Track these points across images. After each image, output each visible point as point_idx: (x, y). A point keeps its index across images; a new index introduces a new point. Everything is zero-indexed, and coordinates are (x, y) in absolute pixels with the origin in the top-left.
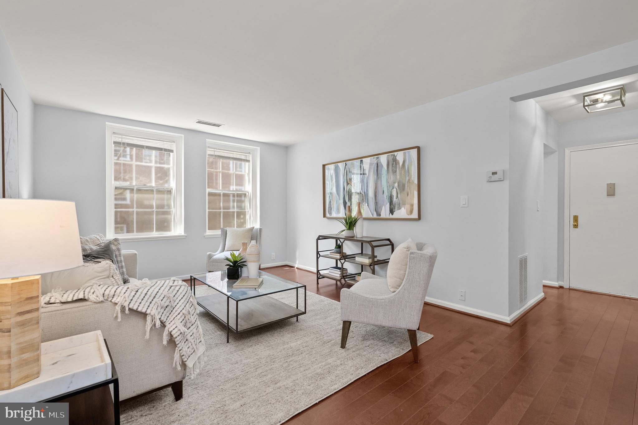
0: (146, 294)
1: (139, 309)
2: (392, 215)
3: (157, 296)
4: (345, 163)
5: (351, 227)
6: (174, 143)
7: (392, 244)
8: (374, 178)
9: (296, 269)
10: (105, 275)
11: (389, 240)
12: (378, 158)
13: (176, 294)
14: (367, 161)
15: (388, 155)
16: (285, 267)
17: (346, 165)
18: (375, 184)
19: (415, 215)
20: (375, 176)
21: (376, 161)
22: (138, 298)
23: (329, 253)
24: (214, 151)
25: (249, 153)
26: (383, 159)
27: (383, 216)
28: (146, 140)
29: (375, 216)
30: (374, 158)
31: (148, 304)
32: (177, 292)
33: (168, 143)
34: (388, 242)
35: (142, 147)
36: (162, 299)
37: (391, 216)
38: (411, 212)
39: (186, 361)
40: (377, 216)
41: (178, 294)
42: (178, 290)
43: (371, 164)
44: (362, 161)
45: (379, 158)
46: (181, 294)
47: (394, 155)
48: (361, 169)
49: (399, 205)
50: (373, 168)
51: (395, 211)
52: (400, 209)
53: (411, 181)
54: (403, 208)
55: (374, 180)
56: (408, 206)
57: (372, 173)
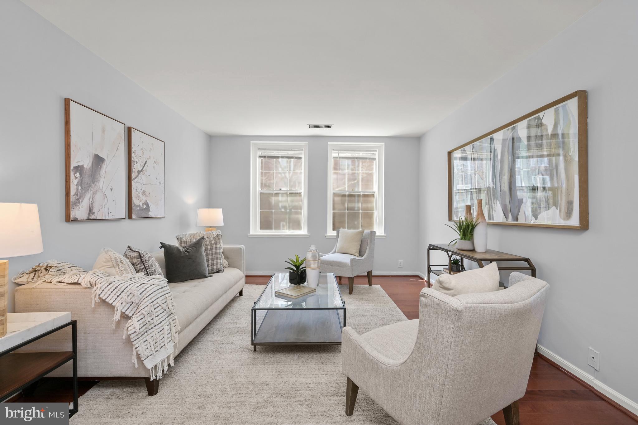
0: (116, 287)
1: (107, 300)
2: (536, 219)
3: (125, 291)
4: (472, 145)
5: (466, 236)
6: (303, 150)
7: (531, 268)
8: (509, 161)
9: (425, 282)
10: (109, 265)
11: (527, 260)
12: (514, 128)
13: (143, 292)
14: (499, 136)
15: (528, 120)
16: (412, 278)
17: (473, 147)
18: (510, 170)
19: (575, 221)
20: (510, 158)
21: (511, 134)
22: (109, 290)
23: (442, 269)
24: (338, 153)
25: (376, 151)
26: (522, 130)
27: (521, 221)
28: (282, 151)
29: (510, 220)
30: (508, 130)
31: (116, 297)
32: (145, 290)
33: (298, 151)
34: (526, 264)
35: (278, 157)
36: (129, 294)
37: (533, 221)
38: (569, 214)
39: (143, 361)
40: (513, 221)
41: (145, 292)
42: (146, 289)
43: (504, 140)
44: (492, 139)
45: (516, 128)
46: (147, 293)
47: (539, 118)
48: (492, 149)
49: (547, 202)
50: (507, 145)
51: (540, 213)
52: (548, 210)
53: (569, 157)
54: (554, 207)
55: (509, 164)
56: (563, 203)
57: (506, 153)
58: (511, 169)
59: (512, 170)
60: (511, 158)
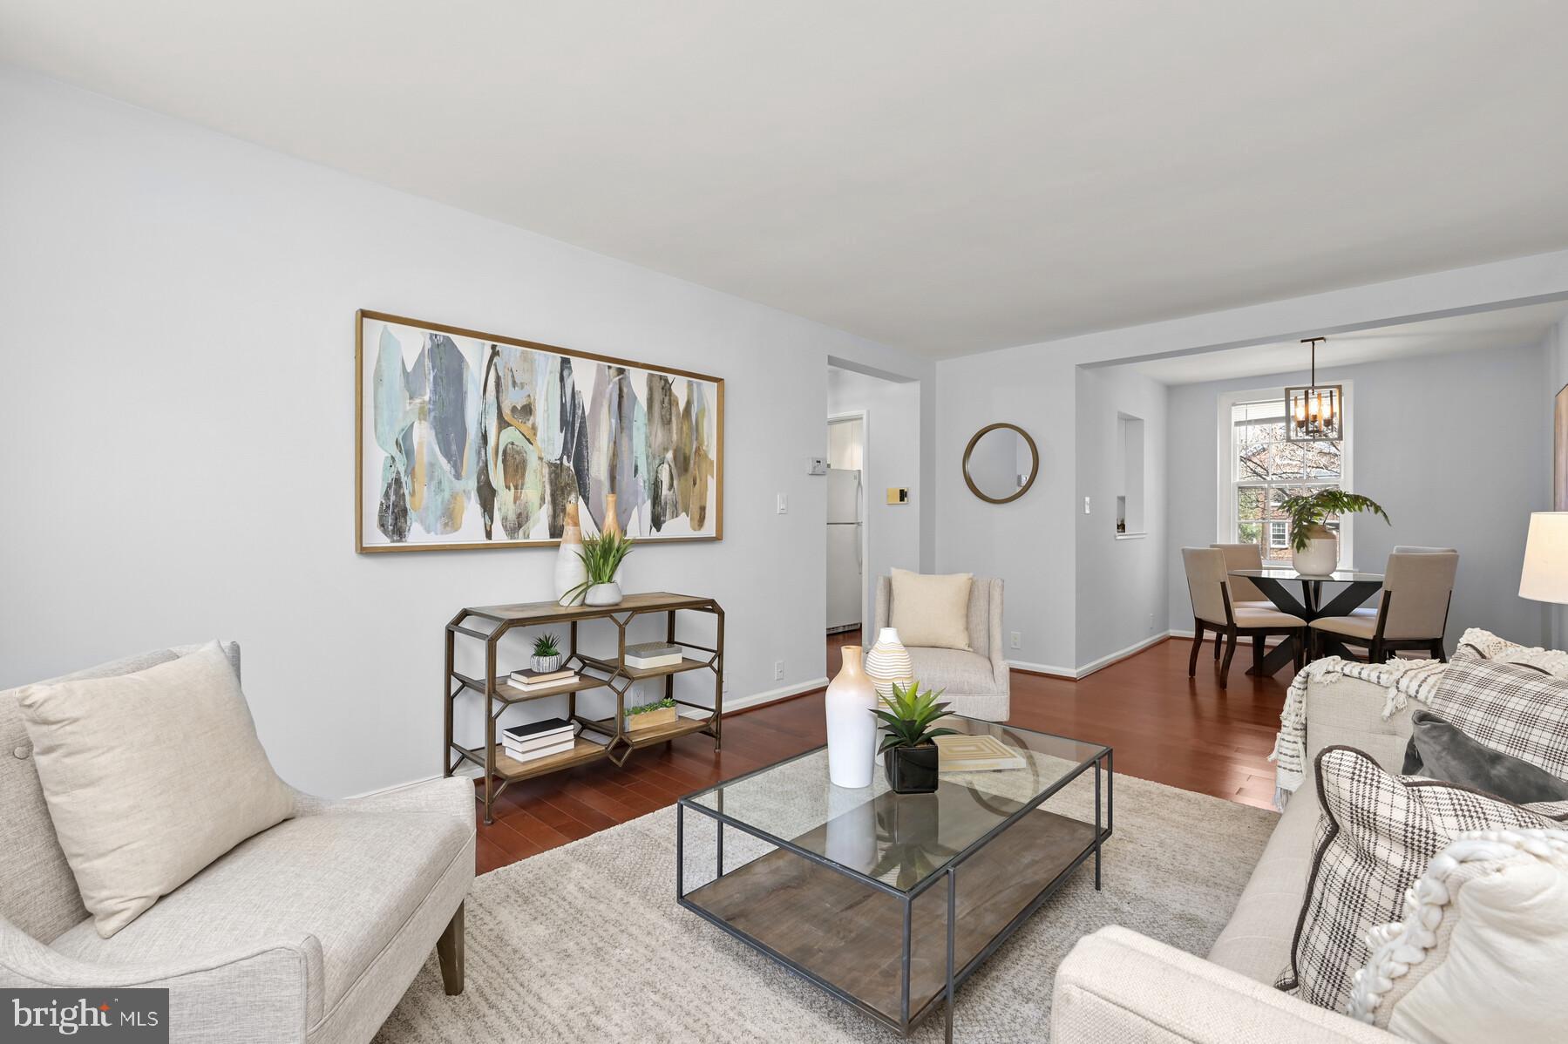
2: (658, 530)
4: (488, 342)
8: (611, 426)
12: (622, 371)
14: (584, 367)
15: (649, 374)
17: (495, 350)
18: (612, 444)
19: (709, 529)
20: (613, 421)
21: (617, 378)
26: (637, 380)
27: (634, 533)
30: (610, 367)
37: (655, 534)
38: (701, 523)
43: (600, 380)
44: (567, 361)
45: (626, 372)
47: (667, 380)
48: (566, 386)
49: (675, 505)
50: (607, 396)
51: (664, 522)
52: (677, 516)
53: (703, 452)
54: (684, 513)
55: (610, 431)
56: (694, 508)
57: (605, 410)
58: (615, 443)
59: (617, 445)
60: (616, 421)
